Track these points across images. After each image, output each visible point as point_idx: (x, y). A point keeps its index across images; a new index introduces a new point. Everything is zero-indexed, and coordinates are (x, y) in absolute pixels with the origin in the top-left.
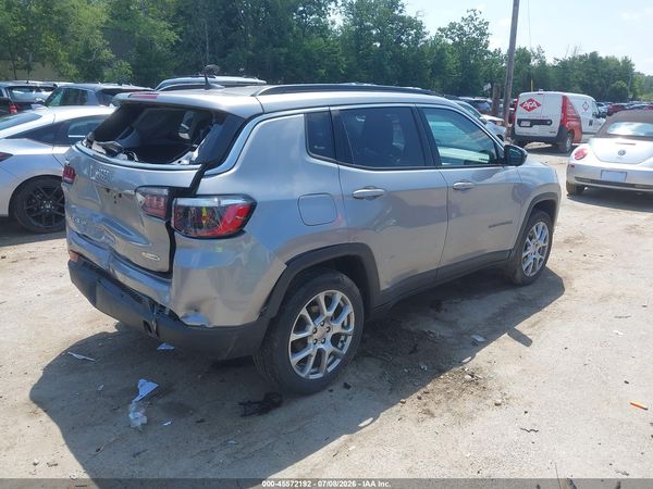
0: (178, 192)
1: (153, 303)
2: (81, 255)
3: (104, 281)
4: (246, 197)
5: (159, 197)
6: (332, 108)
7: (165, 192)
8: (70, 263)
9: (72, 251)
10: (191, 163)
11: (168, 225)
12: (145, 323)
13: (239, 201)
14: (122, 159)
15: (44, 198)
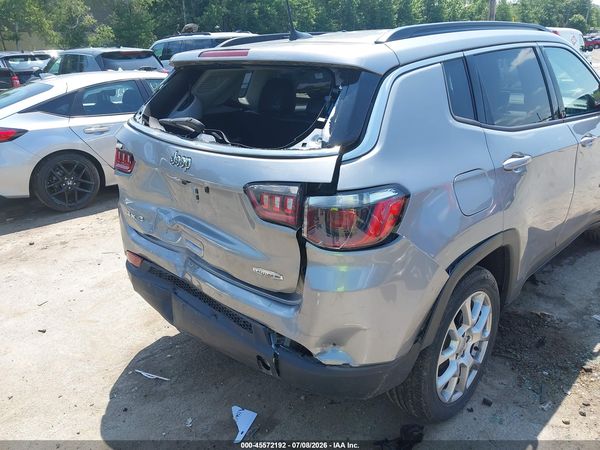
0: (310, 189)
1: (269, 332)
2: (144, 259)
3: (180, 292)
4: (397, 187)
5: (284, 198)
6: (467, 53)
7: (295, 190)
8: (129, 265)
9: (129, 252)
10: (325, 145)
11: (299, 235)
12: (259, 358)
13: (389, 193)
14: (206, 141)
15: (64, 175)
